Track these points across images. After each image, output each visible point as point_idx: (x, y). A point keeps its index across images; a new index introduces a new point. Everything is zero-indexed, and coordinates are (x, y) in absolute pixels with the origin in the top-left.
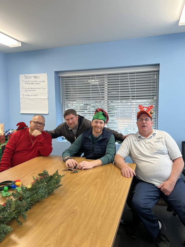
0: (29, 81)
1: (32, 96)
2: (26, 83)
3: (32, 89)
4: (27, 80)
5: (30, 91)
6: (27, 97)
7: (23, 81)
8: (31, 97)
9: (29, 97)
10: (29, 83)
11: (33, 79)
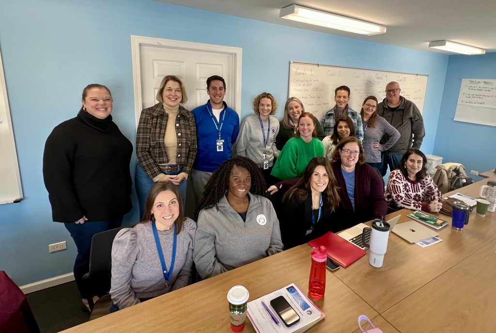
0: (475, 87)
1: (475, 103)
2: (471, 88)
3: (478, 96)
4: (473, 85)
5: (473, 98)
6: (468, 104)
7: (467, 86)
8: (473, 104)
9: (471, 104)
10: (474, 88)
11: (482, 85)
